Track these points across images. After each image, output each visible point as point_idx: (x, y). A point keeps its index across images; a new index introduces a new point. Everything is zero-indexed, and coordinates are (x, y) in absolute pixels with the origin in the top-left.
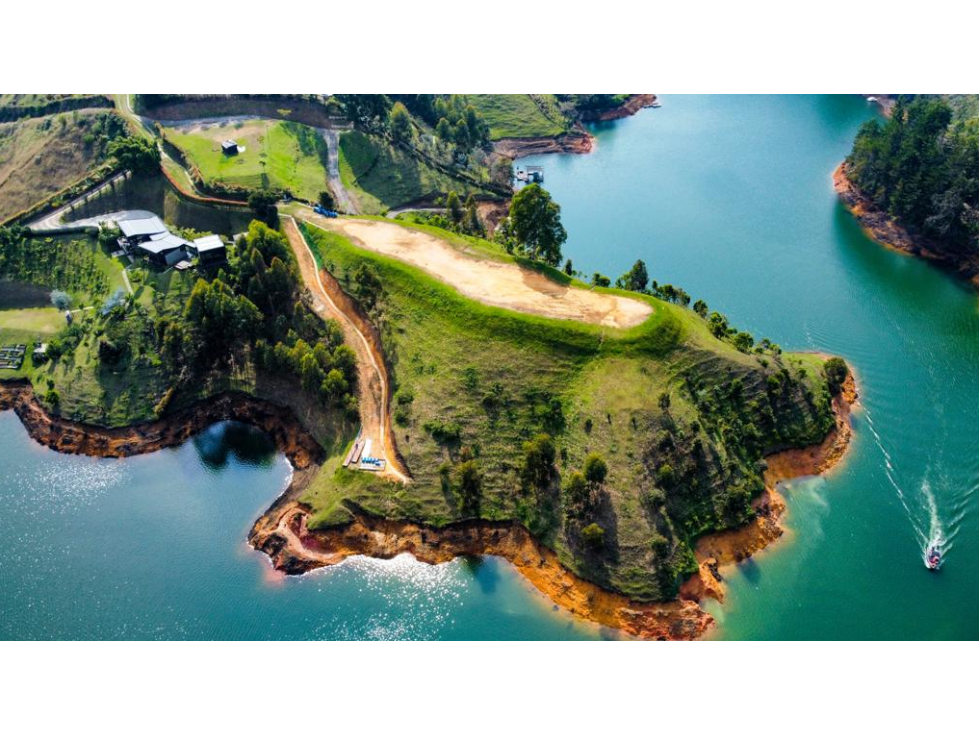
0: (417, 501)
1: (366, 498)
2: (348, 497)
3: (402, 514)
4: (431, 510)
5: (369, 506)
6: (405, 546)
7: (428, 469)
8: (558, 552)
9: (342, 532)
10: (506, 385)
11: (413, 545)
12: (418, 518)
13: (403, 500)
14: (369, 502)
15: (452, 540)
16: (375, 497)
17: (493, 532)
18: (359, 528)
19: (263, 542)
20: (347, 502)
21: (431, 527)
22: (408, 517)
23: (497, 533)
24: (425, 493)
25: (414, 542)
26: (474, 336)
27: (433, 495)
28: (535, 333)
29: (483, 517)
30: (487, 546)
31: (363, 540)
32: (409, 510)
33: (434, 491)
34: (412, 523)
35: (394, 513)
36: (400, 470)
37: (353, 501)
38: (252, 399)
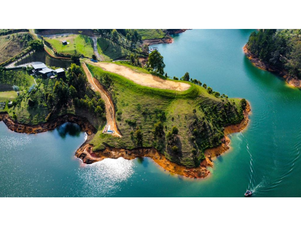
0: (124, 142)
1: (109, 142)
2: (104, 142)
3: (120, 146)
4: (128, 145)
6: (121, 155)
7: (127, 133)
8: (165, 155)
9: (102, 152)
10: (149, 108)
11: (123, 155)
12: (124, 147)
13: (120, 142)
14: (110, 143)
15: (135, 153)
16: (112, 141)
17: (146, 150)
18: (107, 150)
19: (79, 155)
20: (104, 143)
21: (128, 149)
22: (122, 147)
23: (147, 151)
24: (126, 140)
25: (124, 154)
26: (139, 95)
27: (129, 140)
28: (157, 93)
29: (143, 146)
30: (145, 154)
31: (109, 154)
32: (122, 145)
33: (129, 139)
34: (123, 148)
35: (117, 146)
36: (119, 134)
37: (105, 143)
38: (74, 116)
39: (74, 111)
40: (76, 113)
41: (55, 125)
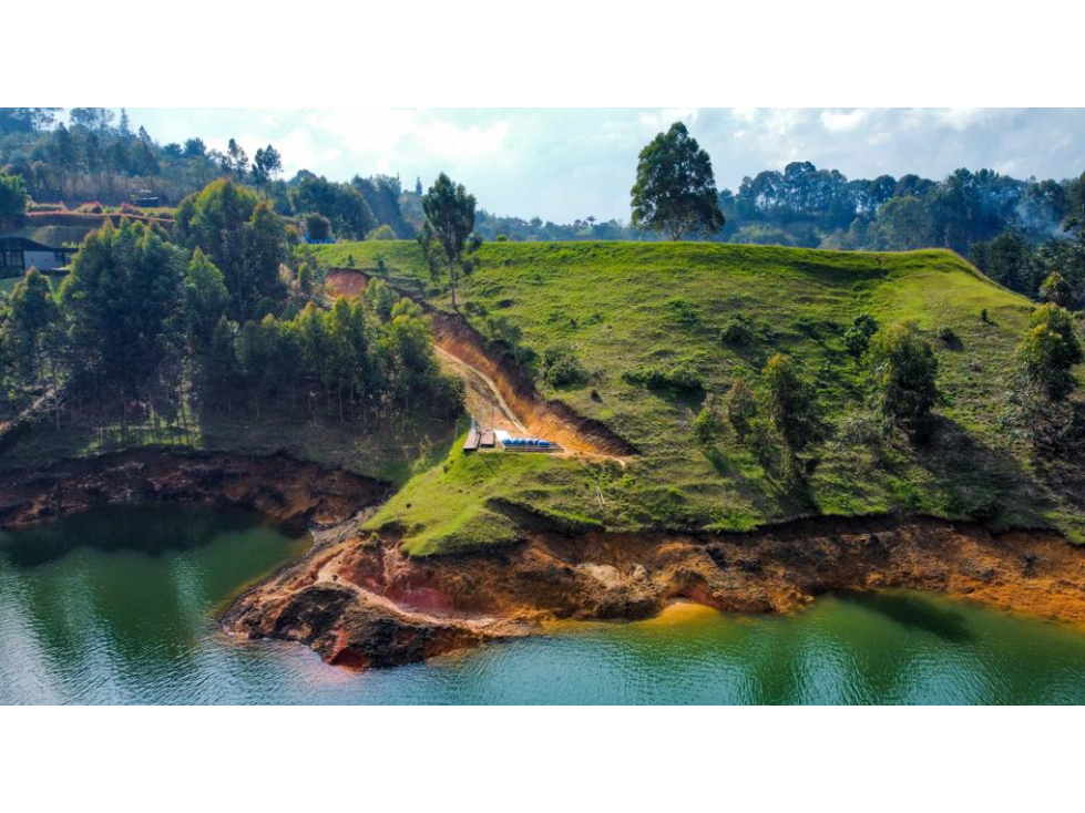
0: (671, 488)
1: (543, 495)
2: (497, 494)
3: (641, 518)
5: (554, 508)
6: (674, 587)
7: (665, 436)
8: (1061, 526)
9: (505, 562)
10: (755, 316)
11: (699, 578)
12: (684, 521)
13: (634, 490)
14: (552, 502)
15: (787, 557)
16: (565, 493)
17: (865, 537)
18: (541, 556)
19: (275, 615)
20: (498, 504)
21: (725, 535)
22: (658, 523)
23: (875, 540)
24: (681, 475)
25: (696, 570)
27: (699, 476)
29: (827, 511)
30: (866, 570)
31: (563, 579)
32: (657, 510)
33: (698, 470)
34: (673, 535)
35: (622, 516)
36: (600, 448)
37: (516, 501)
38: (195, 456)
39: (197, 429)
40: (206, 438)
41: (30, 506)
